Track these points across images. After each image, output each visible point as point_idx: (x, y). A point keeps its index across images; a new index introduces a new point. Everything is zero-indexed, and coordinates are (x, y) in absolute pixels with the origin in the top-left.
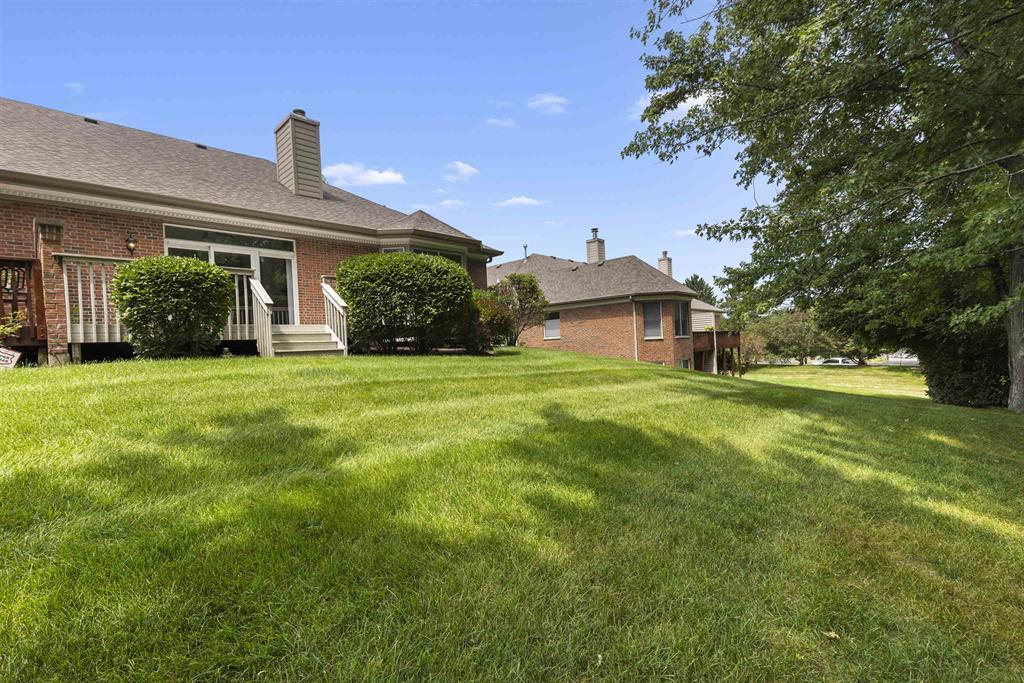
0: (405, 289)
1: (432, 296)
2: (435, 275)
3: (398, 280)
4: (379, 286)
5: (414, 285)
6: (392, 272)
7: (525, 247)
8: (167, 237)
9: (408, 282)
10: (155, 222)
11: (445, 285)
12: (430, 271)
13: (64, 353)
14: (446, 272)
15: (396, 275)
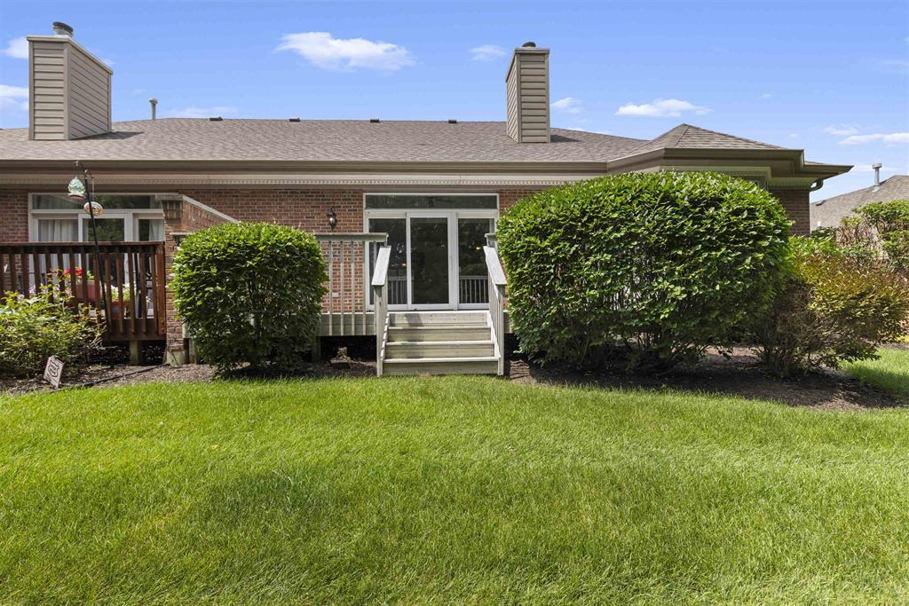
0: (609, 246)
1: (675, 258)
2: (685, 211)
3: (596, 228)
4: (555, 243)
5: (631, 236)
6: (584, 213)
7: (877, 169)
8: (367, 207)
9: (618, 230)
10: (354, 193)
11: (710, 231)
12: (673, 203)
13: (179, 350)
14: (716, 202)
15: (590, 219)
